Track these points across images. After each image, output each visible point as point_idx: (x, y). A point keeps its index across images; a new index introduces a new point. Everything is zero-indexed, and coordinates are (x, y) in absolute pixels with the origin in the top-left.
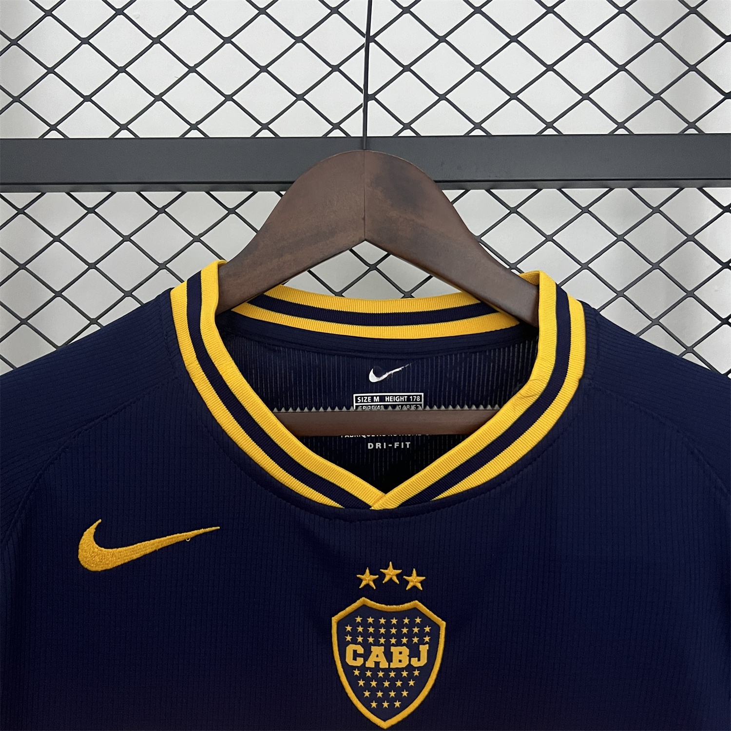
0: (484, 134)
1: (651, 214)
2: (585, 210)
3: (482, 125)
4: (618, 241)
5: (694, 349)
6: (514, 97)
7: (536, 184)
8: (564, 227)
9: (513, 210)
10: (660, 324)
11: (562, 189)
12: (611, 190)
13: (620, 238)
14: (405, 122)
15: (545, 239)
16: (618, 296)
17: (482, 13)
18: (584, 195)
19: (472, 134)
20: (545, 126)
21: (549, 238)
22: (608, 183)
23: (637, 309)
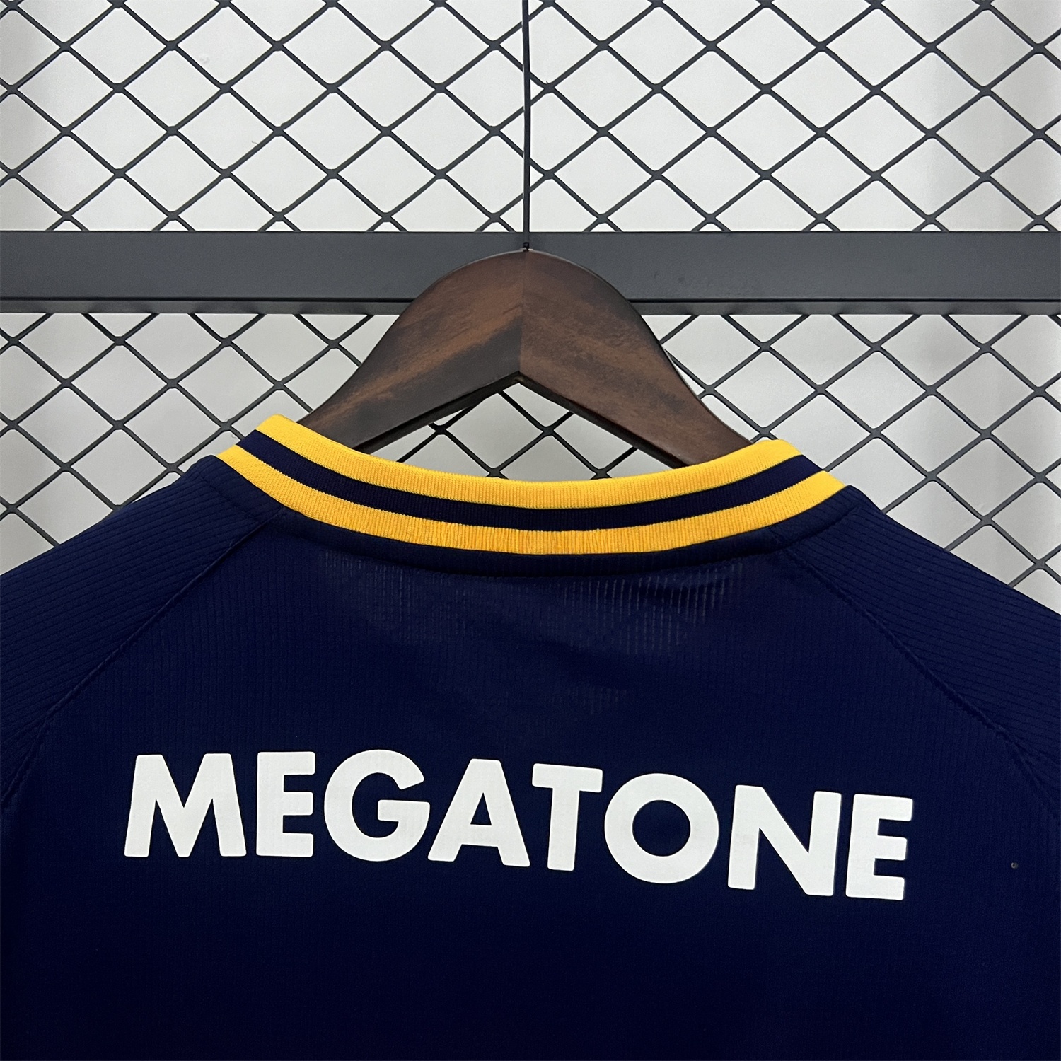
0: (718, 229)
1: (978, 355)
2: (876, 347)
3: (717, 218)
4: (926, 394)
5: (1047, 563)
6: (766, 175)
7: (800, 306)
8: (842, 373)
9: (765, 347)
10: (993, 524)
11: (840, 315)
12: (916, 316)
13: (931, 391)
14: (600, 213)
15: (814, 390)
16: (928, 480)
17: (717, 49)
18: (875, 324)
19: (703, 229)
20: (814, 219)
21: (820, 390)
22: (911, 306)
23: (957, 500)
